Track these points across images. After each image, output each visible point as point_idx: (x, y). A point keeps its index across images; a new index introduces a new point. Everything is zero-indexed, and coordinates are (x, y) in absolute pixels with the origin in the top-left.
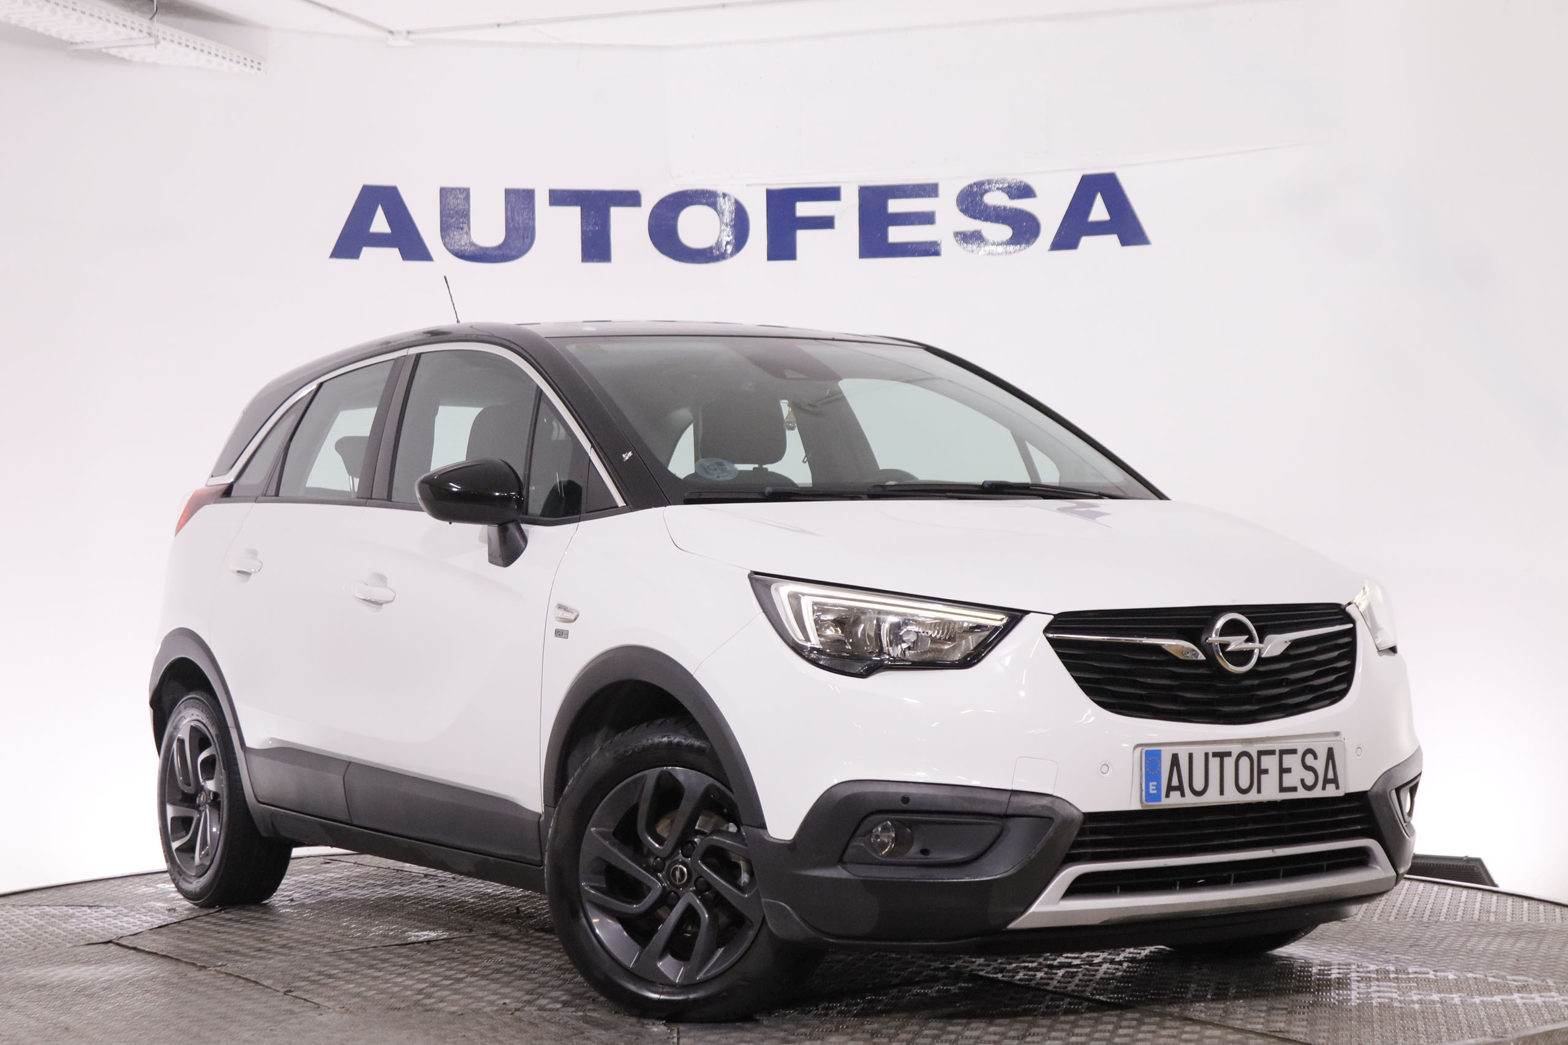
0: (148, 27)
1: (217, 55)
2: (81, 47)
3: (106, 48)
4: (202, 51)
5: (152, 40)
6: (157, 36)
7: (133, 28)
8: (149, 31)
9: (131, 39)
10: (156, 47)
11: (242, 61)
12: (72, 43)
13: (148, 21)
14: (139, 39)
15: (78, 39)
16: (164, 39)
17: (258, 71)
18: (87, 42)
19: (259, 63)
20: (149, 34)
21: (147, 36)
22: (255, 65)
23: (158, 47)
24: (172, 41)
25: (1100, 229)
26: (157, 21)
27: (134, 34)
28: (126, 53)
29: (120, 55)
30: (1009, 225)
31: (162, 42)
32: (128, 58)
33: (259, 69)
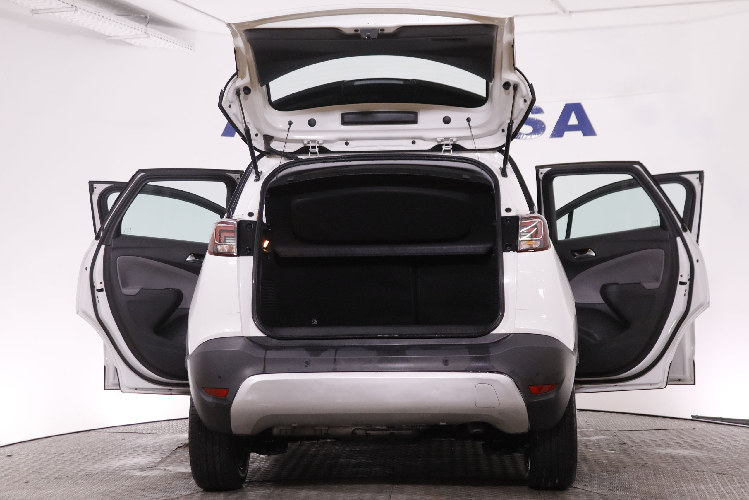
0: (145, 30)
1: (173, 43)
2: (113, 38)
3: (125, 39)
4: (167, 41)
5: (146, 36)
6: (149, 34)
7: (138, 30)
8: (145, 31)
9: (137, 35)
10: (148, 39)
11: (184, 46)
12: (109, 36)
13: (145, 27)
14: (141, 35)
15: (112, 35)
16: (151, 35)
17: (191, 50)
18: (117, 36)
19: (191, 47)
20: (145, 33)
21: (144, 33)
22: (190, 47)
23: (149, 38)
24: (155, 36)
25: (573, 128)
26: (149, 27)
27: (139, 33)
28: (132, 41)
29: (130, 42)
30: (531, 126)
31: (151, 37)
32: (133, 43)
33: (191, 49)
